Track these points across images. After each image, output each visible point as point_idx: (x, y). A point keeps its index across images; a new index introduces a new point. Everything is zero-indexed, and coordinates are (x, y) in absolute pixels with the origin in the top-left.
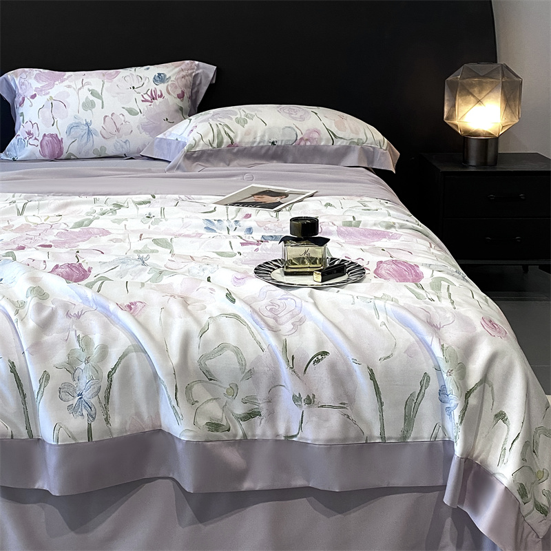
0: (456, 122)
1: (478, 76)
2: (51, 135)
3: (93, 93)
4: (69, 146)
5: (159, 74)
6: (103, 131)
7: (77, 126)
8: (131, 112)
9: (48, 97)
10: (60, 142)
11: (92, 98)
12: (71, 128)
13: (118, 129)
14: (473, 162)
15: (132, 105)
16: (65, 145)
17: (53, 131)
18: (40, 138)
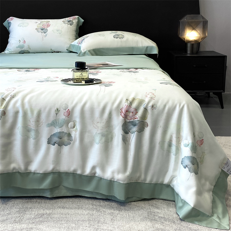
14: (189, 52)
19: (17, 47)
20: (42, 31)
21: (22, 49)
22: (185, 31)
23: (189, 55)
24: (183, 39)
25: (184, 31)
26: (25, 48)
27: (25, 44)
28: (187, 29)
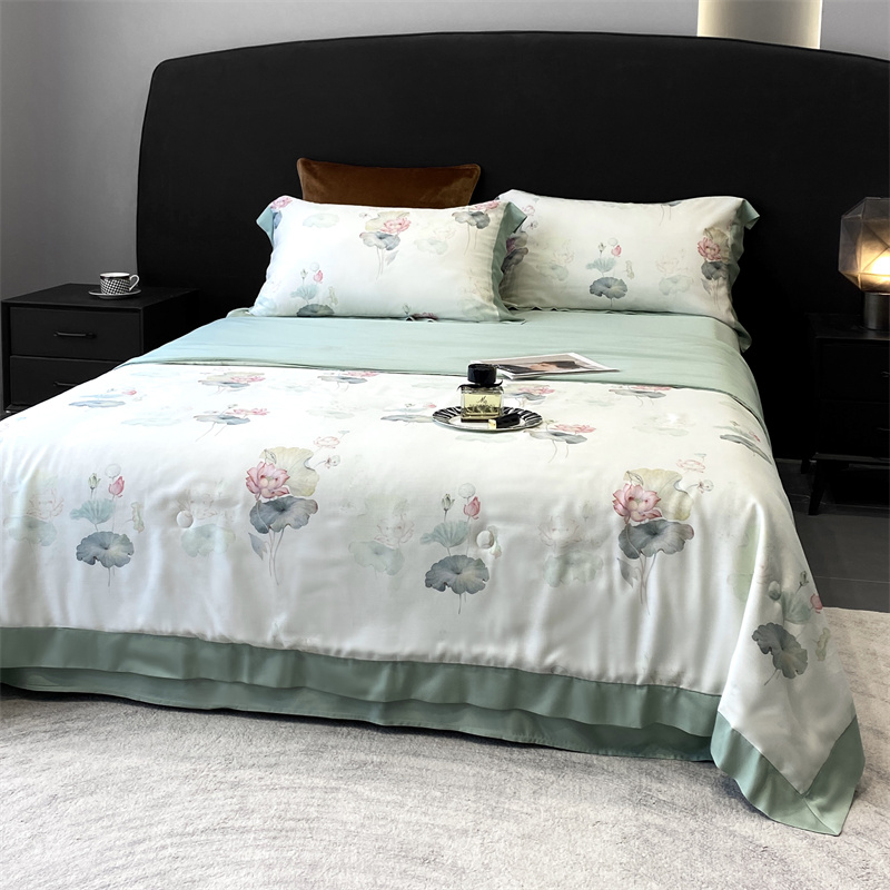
14: (872, 325)
19: (293, 295)
20: (381, 243)
21: (311, 302)
22: (858, 254)
23: (871, 337)
24: (851, 279)
25: (854, 252)
26: (320, 299)
27: (319, 285)
28: (863, 248)
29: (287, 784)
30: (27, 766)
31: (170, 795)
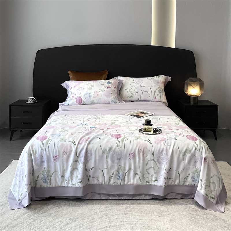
0: (188, 93)
1: (193, 81)
2: (79, 97)
3: (91, 86)
4: (84, 100)
5: (109, 82)
6: (94, 96)
7: (87, 94)
8: (102, 91)
9: (79, 87)
10: (82, 99)
11: (91, 87)
12: (85, 95)
13: (98, 95)
14: (192, 103)
15: (102, 89)
16: (83, 100)
17: (80, 96)
18: (76, 98)
23: (192, 105)
29: (116, 213)
30: (58, 216)
31: (93, 219)
